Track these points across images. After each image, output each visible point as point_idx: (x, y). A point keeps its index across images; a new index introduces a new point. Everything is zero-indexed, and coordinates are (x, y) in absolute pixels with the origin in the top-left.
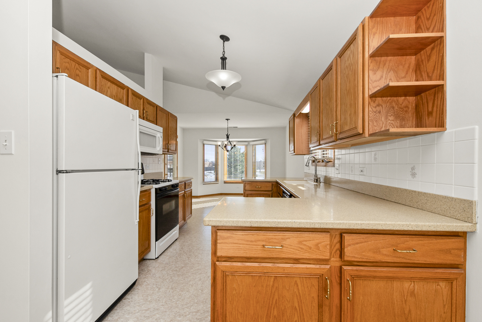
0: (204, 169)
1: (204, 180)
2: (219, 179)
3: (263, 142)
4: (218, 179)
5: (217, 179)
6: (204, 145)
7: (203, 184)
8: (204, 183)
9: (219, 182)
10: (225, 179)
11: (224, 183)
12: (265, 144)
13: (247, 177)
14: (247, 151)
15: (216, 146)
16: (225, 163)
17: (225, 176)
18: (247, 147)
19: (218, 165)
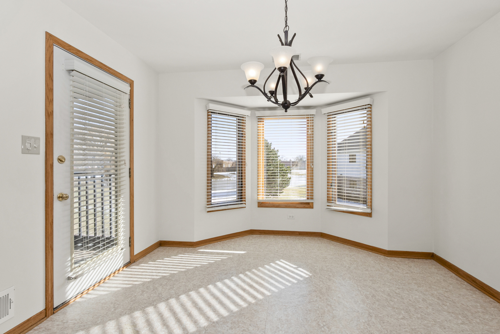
1: (209, 201)
2: (246, 195)
3: (364, 102)
4: (244, 197)
5: (241, 197)
6: (210, 113)
7: (208, 212)
8: (211, 208)
9: (245, 204)
10: (261, 196)
11: (259, 207)
12: (370, 108)
13: (314, 194)
14: (313, 131)
15: (239, 119)
16: (262, 160)
17: (261, 191)
18: (313, 120)
19: (245, 165)
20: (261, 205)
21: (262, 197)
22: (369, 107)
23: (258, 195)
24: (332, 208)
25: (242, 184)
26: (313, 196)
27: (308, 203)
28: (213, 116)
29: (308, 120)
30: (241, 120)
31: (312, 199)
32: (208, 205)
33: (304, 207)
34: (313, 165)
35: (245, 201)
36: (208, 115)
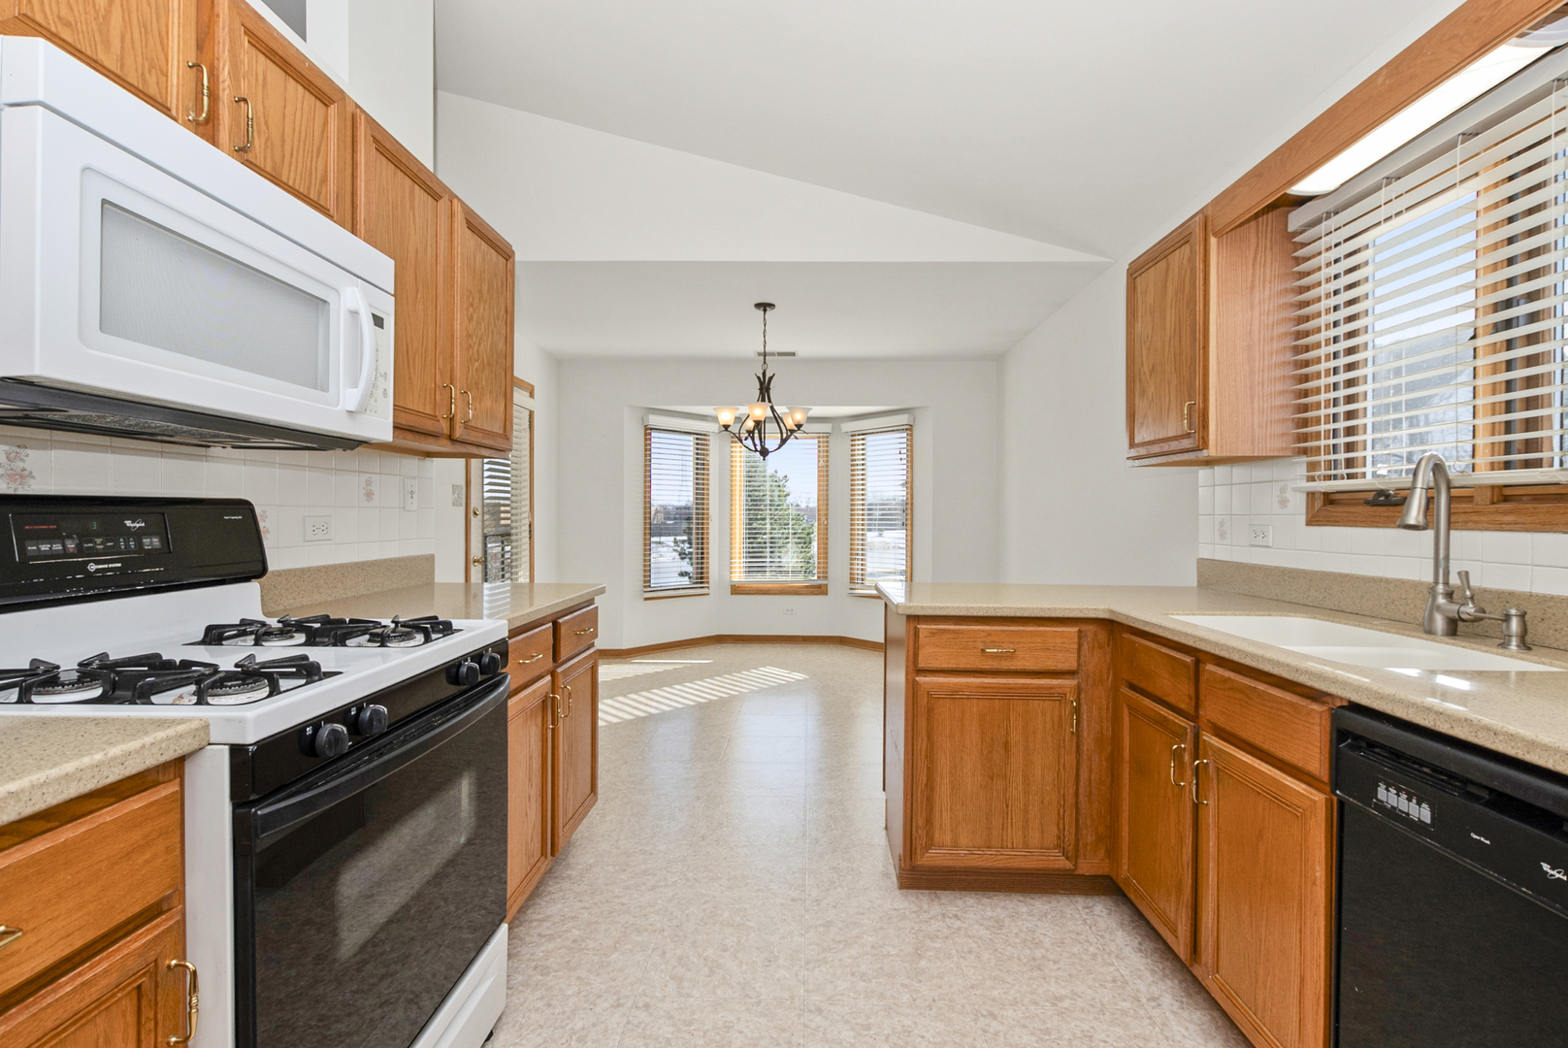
0: (652, 529)
1: (647, 580)
2: (711, 575)
3: (903, 419)
4: (708, 578)
5: (701, 577)
6: (648, 430)
7: (646, 599)
8: (650, 593)
9: (708, 588)
10: (737, 575)
11: (732, 594)
12: (911, 430)
13: (829, 570)
14: (827, 461)
15: (697, 439)
16: (738, 510)
17: (737, 565)
18: (827, 442)
19: (708, 519)
20: (736, 590)
21: (739, 576)
22: (909, 429)
23: (731, 573)
24: (856, 591)
25: (702, 553)
26: (827, 573)
27: (819, 586)
28: (653, 434)
29: (819, 442)
30: (701, 439)
31: (826, 578)
32: (645, 587)
33: (812, 594)
34: (827, 519)
35: (708, 582)
36: (646, 434)
